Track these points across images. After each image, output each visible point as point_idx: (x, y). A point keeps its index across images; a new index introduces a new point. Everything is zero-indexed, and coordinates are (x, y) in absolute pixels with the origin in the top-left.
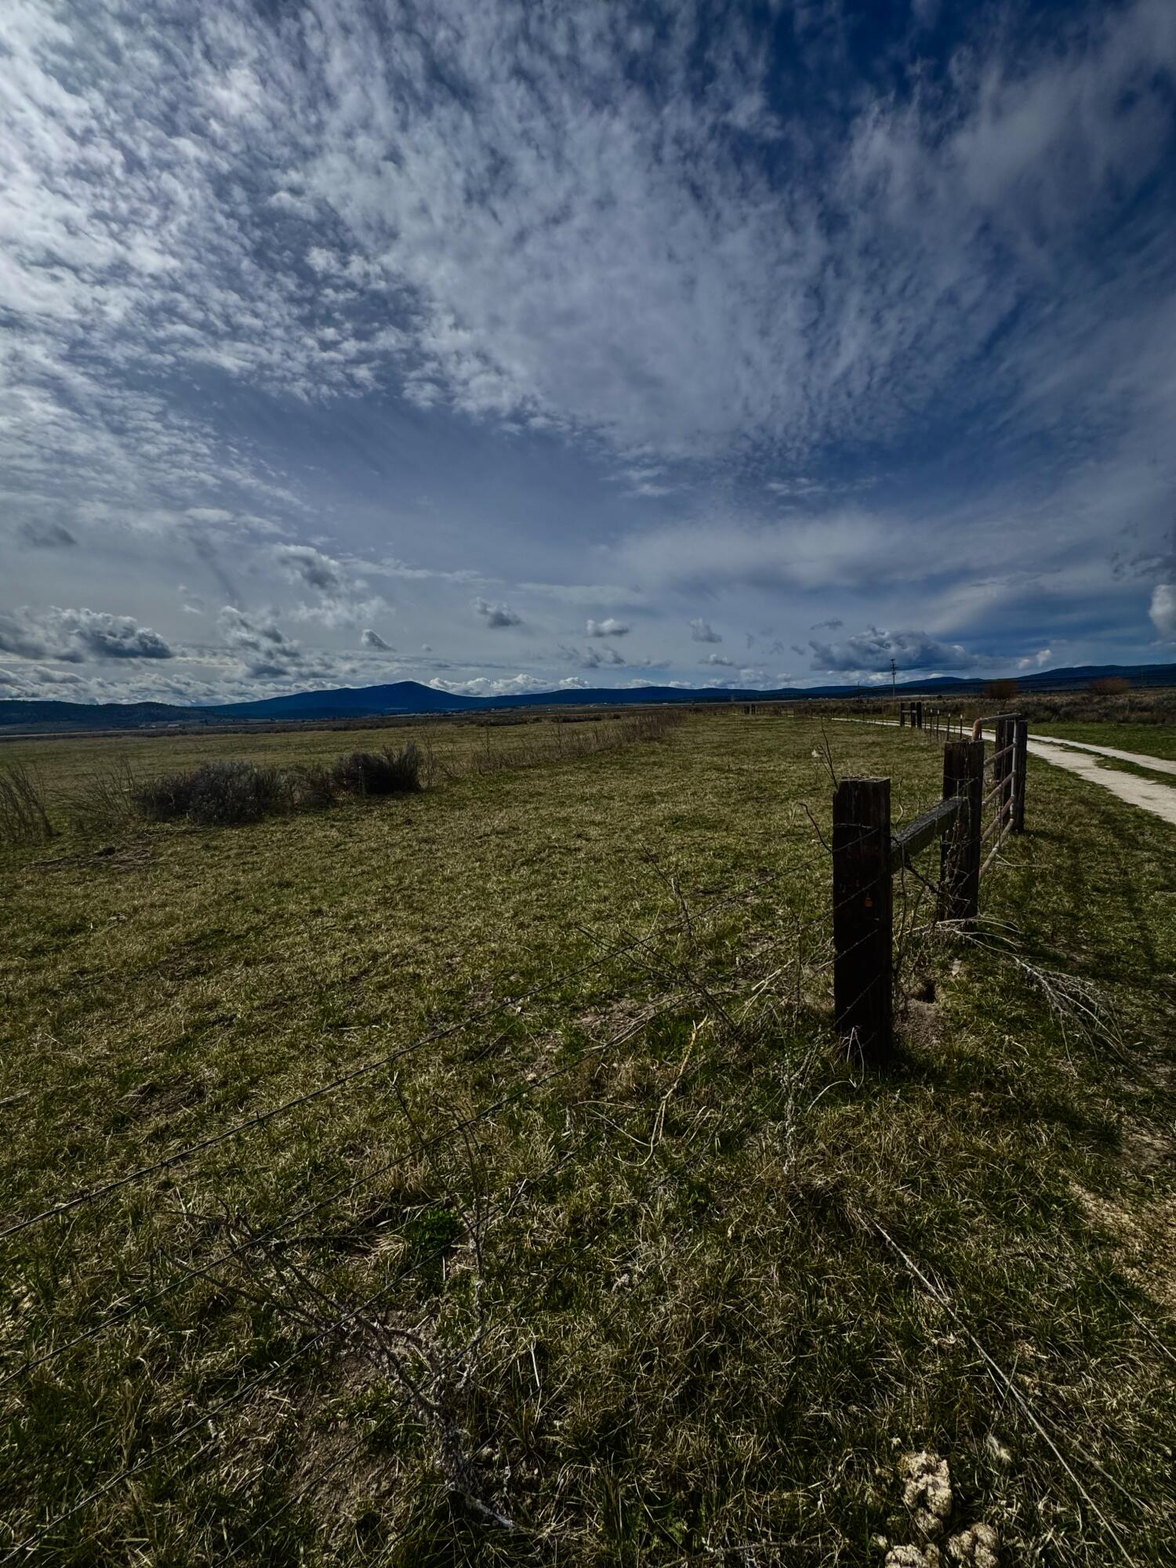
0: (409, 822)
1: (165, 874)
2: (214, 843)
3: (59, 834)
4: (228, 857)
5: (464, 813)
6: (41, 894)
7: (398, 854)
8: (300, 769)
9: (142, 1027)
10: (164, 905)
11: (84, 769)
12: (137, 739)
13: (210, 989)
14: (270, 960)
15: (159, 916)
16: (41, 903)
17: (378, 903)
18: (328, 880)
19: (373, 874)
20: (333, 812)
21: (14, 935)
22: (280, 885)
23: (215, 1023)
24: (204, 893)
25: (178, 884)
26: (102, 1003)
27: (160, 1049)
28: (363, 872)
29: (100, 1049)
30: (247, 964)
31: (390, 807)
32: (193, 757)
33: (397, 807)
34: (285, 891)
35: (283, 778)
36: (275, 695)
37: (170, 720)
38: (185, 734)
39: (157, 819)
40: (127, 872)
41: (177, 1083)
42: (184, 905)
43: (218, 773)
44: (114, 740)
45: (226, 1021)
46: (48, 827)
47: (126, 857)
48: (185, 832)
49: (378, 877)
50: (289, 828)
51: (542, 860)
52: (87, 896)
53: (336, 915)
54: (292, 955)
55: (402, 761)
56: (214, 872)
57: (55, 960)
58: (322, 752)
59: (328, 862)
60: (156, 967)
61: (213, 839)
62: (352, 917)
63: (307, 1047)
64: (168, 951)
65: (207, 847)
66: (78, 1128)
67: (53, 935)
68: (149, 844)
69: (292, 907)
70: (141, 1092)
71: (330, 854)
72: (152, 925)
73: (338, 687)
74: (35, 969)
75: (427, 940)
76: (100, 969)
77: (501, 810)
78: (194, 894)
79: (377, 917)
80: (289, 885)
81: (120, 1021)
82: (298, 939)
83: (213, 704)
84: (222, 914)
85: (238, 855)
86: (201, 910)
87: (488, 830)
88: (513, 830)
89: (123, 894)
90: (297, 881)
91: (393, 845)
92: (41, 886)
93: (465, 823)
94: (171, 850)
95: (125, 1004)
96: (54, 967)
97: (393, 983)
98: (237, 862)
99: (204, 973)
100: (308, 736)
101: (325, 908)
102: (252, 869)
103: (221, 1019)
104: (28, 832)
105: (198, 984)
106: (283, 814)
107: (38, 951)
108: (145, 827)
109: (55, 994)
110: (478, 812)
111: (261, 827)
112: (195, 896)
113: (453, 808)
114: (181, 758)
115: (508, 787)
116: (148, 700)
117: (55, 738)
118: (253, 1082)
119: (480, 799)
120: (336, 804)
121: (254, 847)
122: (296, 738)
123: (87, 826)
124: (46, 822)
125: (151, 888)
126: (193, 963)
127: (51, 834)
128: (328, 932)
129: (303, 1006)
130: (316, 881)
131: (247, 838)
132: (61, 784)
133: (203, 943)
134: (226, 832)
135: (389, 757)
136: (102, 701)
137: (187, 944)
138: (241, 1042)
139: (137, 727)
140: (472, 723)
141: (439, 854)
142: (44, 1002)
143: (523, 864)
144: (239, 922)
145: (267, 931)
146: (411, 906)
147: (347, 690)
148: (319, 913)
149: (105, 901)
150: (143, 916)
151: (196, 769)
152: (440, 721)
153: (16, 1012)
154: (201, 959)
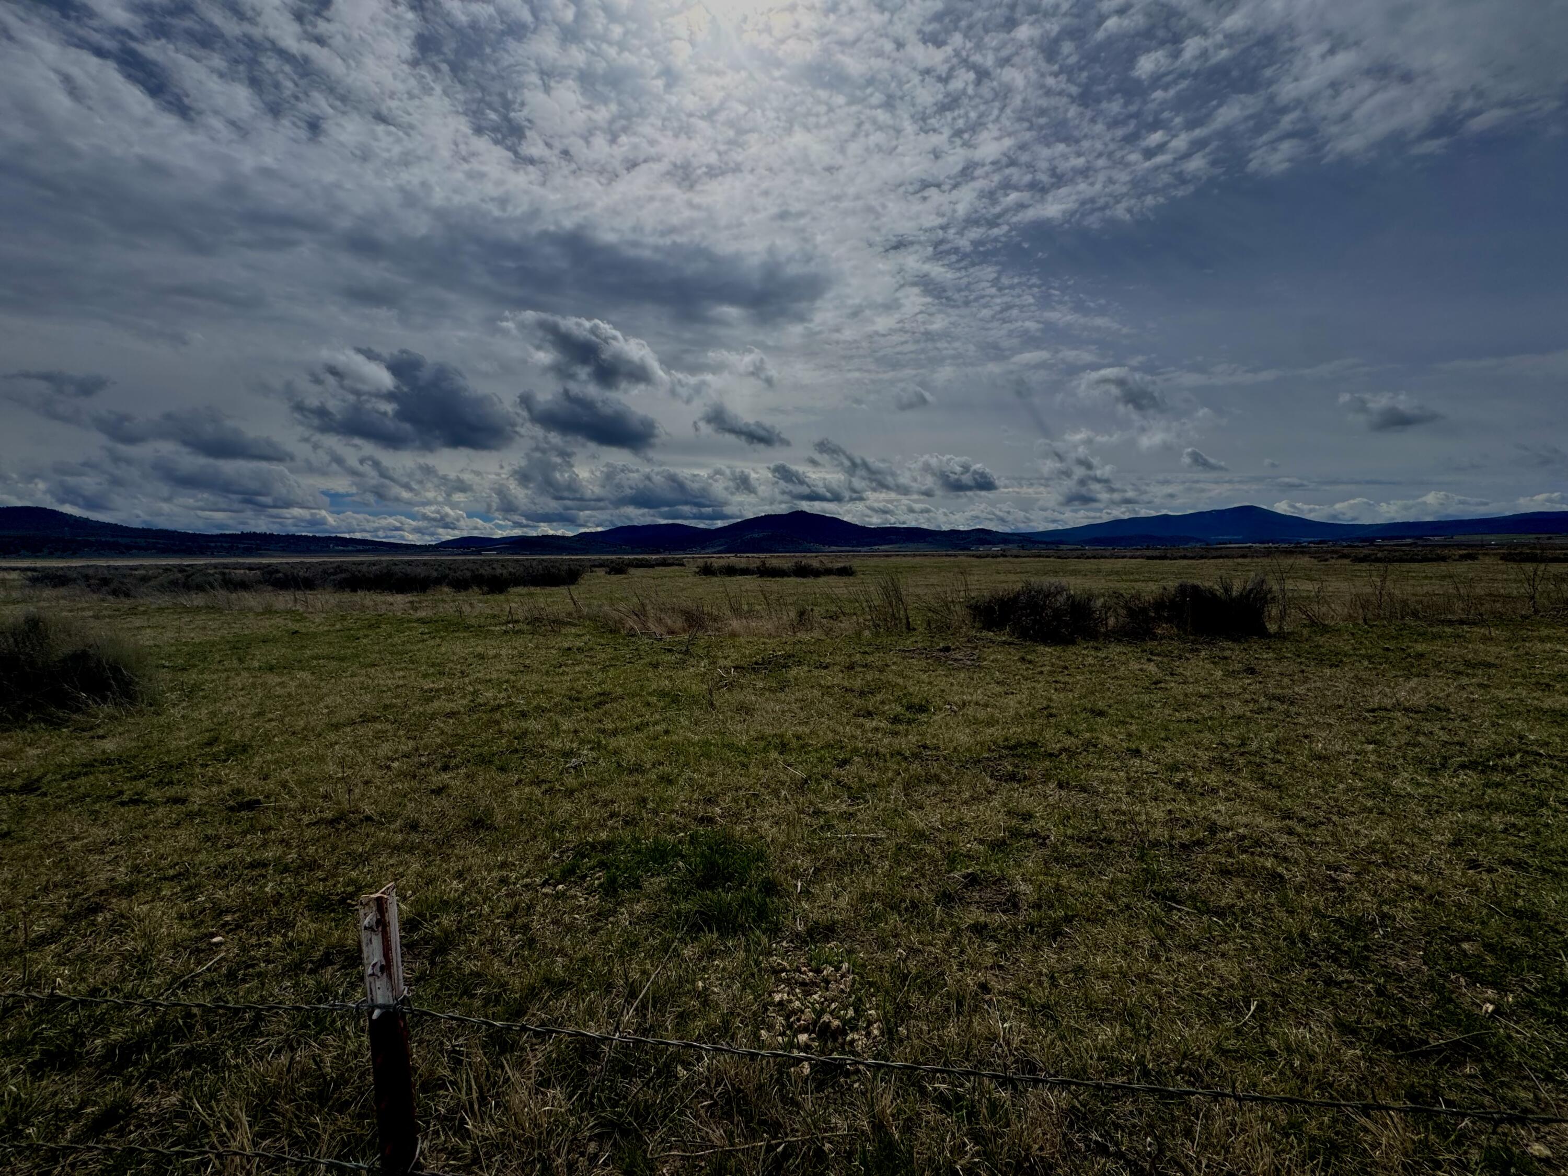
0: (1251, 671)
1: (988, 678)
2: (1029, 657)
3: (914, 629)
4: (1041, 673)
5: (1338, 672)
6: (900, 674)
7: (1237, 707)
8: (1117, 595)
9: (969, 815)
10: (986, 706)
11: (932, 581)
12: (969, 559)
13: (1025, 800)
14: (1083, 789)
15: (982, 715)
16: (900, 681)
17: (1212, 760)
18: (1145, 718)
19: (1201, 723)
20: (1150, 645)
21: (883, 703)
22: (1092, 711)
23: (1028, 836)
24: (1020, 703)
25: (998, 689)
26: (937, 779)
27: (981, 842)
28: (1189, 720)
29: (935, 820)
30: (1060, 786)
31: (1223, 649)
32: (1012, 577)
33: (1235, 652)
34: (1098, 719)
35: (1100, 602)
36: (1085, 522)
37: (994, 544)
38: (1005, 556)
39: (983, 628)
40: (958, 669)
41: (994, 883)
42: (1002, 710)
43: (1039, 592)
44: (952, 559)
45: (1041, 839)
46: (908, 623)
47: (958, 656)
48: (1004, 642)
49: (1211, 730)
50: (1101, 654)
51: (1509, 770)
52: (930, 683)
53: (1157, 762)
54: (1107, 792)
55: (1245, 596)
56: (1029, 684)
57: (907, 730)
58: (1136, 581)
59: (1146, 698)
60: (979, 761)
61: (1026, 653)
62: (1178, 770)
63: (1128, 907)
64: (989, 750)
65: (1023, 659)
66: (916, 886)
67: (907, 709)
68: (976, 648)
69: (1106, 739)
70: (965, 877)
71: (1148, 690)
72: (976, 721)
73: (1153, 513)
74: (895, 734)
75: (1291, 832)
76: (937, 748)
77: (1408, 678)
78: (1011, 701)
79: (1212, 779)
80: (1101, 714)
81: (950, 801)
82: (1113, 776)
83: (1029, 531)
84: (1036, 727)
85: (1051, 673)
86: (1017, 718)
87: (1388, 702)
88: (1437, 711)
89: (955, 688)
90: (1111, 711)
91: (1229, 695)
92: (902, 667)
93: (1342, 686)
94: (995, 656)
95: (955, 787)
96: (906, 736)
97: (1240, 871)
98: (1049, 679)
99: (1019, 781)
100: (1120, 564)
101: (1144, 749)
102: (1064, 689)
103: (1034, 835)
104: (896, 625)
105: (1014, 790)
106: (1096, 639)
107: (896, 720)
108: (973, 633)
109: (906, 758)
110: (1364, 675)
111: (1072, 649)
112: (1012, 703)
113: (1320, 662)
114: (1002, 577)
115: (1420, 647)
116: (978, 527)
117: (915, 556)
118: (1068, 920)
119: (1369, 658)
120: (1154, 637)
121: (1066, 668)
122: (1107, 565)
123: (933, 626)
124: (907, 618)
125: (976, 687)
126: (1010, 768)
127: (910, 628)
128: (1150, 778)
129: (1121, 855)
130: (1133, 717)
131: (1059, 657)
132: (919, 591)
133: (1020, 750)
134: (1041, 648)
135: (1227, 590)
136: (945, 528)
137: (1005, 747)
138: (1056, 868)
139: (969, 549)
140: (1345, 556)
141: (1301, 720)
142: (899, 764)
143: (1463, 766)
144: (1053, 740)
145: (1080, 758)
146: (1261, 779)
147: (1166, 517)
148: (1137, 753)
149: (943, 691)
150: (970, 711)
151: (1018, 587)
152: (1288, 553)
153: (881, 765)
154: (1017, 766)
